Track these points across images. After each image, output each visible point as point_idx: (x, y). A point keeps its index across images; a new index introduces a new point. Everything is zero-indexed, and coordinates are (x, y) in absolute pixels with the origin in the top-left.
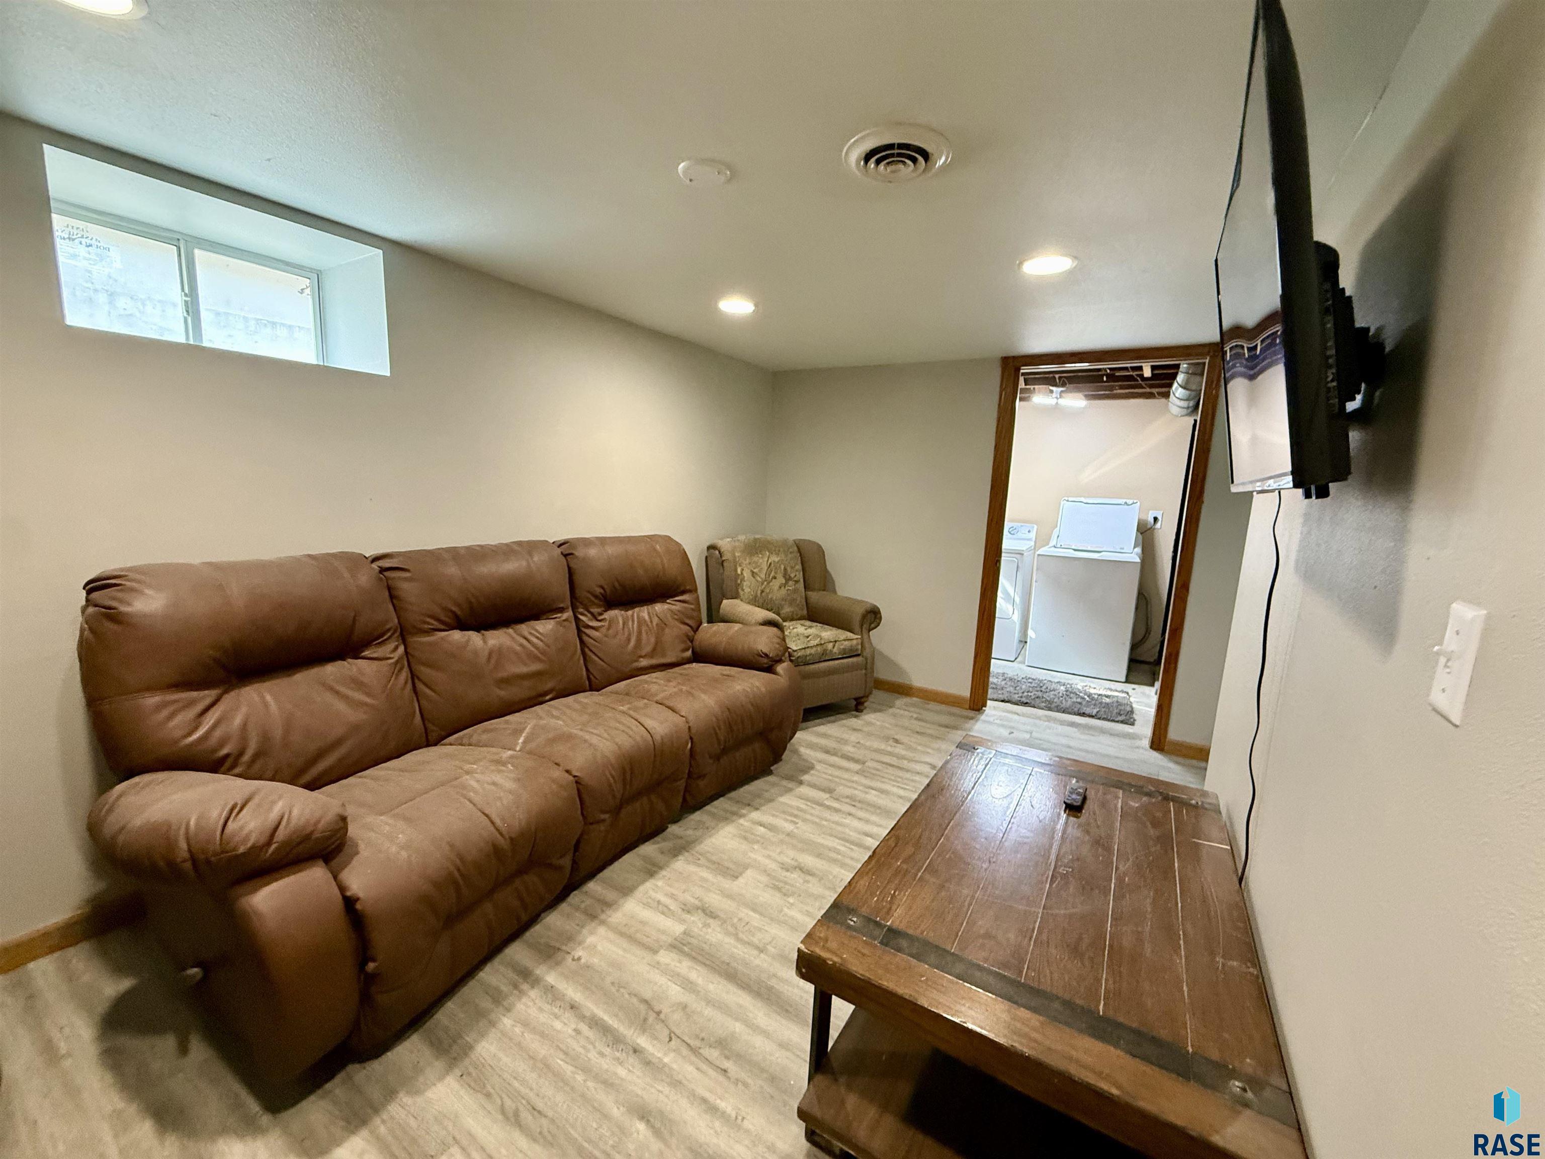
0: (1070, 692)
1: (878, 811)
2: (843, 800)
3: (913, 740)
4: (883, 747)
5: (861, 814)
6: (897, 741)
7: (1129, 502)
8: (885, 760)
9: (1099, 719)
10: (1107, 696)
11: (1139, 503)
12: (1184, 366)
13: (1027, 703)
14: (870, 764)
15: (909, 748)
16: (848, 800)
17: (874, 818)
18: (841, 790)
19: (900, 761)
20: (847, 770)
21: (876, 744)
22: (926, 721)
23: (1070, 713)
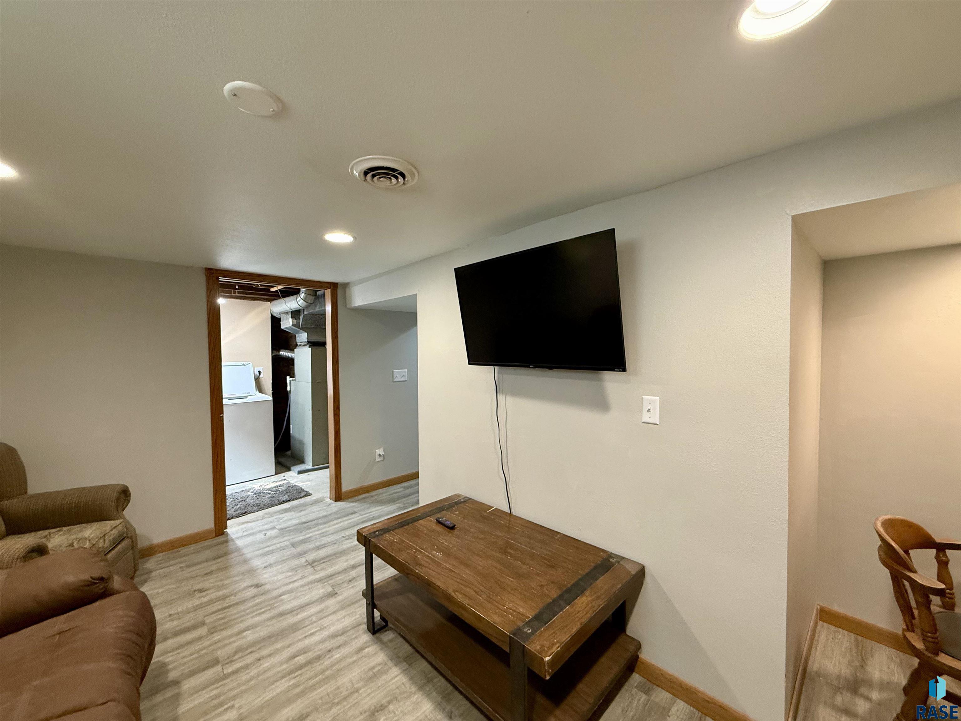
0: (258, 494)
1: (273, 639)
2: (234, 658)
3: (211, 581)
4: (197, 602)
5: (265, 652)
6: (201, 591)
7: (246, 363)
8: (214, 609)
9: (293, 500)
10: (280, 486)
11: (251, 364)
12: (303, 290)
13: (245, 513)
14: (208, 620)
15: (219, 588)
16: (240, 655)
17: (279, 645)
18: (221, 654)
19: (227, 601)
20: (200, 638)
21: (189, 604)
22: (198, 563)
23: (275, 505)
